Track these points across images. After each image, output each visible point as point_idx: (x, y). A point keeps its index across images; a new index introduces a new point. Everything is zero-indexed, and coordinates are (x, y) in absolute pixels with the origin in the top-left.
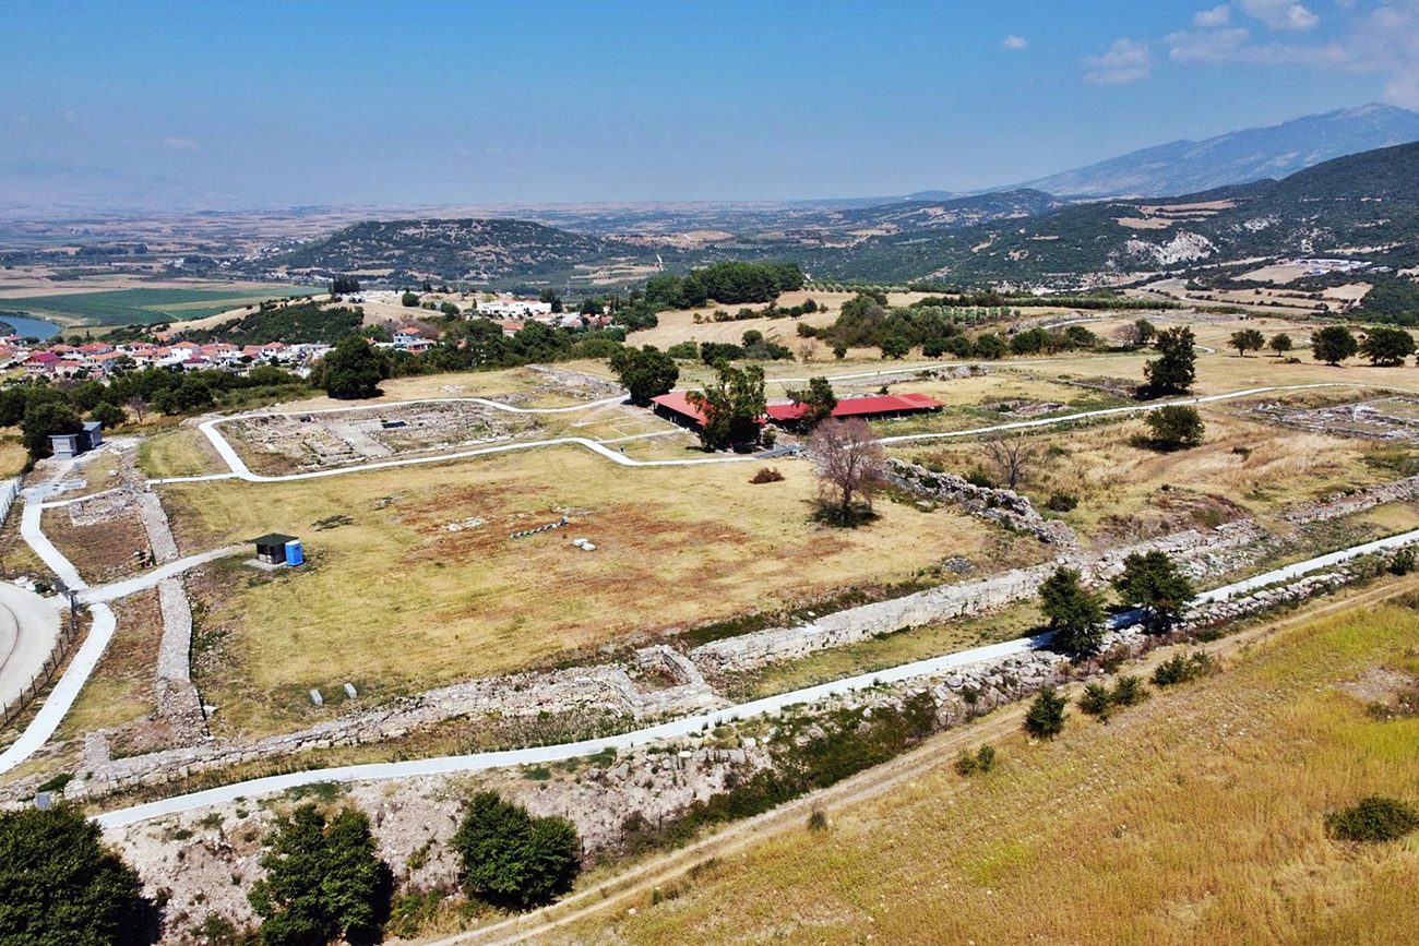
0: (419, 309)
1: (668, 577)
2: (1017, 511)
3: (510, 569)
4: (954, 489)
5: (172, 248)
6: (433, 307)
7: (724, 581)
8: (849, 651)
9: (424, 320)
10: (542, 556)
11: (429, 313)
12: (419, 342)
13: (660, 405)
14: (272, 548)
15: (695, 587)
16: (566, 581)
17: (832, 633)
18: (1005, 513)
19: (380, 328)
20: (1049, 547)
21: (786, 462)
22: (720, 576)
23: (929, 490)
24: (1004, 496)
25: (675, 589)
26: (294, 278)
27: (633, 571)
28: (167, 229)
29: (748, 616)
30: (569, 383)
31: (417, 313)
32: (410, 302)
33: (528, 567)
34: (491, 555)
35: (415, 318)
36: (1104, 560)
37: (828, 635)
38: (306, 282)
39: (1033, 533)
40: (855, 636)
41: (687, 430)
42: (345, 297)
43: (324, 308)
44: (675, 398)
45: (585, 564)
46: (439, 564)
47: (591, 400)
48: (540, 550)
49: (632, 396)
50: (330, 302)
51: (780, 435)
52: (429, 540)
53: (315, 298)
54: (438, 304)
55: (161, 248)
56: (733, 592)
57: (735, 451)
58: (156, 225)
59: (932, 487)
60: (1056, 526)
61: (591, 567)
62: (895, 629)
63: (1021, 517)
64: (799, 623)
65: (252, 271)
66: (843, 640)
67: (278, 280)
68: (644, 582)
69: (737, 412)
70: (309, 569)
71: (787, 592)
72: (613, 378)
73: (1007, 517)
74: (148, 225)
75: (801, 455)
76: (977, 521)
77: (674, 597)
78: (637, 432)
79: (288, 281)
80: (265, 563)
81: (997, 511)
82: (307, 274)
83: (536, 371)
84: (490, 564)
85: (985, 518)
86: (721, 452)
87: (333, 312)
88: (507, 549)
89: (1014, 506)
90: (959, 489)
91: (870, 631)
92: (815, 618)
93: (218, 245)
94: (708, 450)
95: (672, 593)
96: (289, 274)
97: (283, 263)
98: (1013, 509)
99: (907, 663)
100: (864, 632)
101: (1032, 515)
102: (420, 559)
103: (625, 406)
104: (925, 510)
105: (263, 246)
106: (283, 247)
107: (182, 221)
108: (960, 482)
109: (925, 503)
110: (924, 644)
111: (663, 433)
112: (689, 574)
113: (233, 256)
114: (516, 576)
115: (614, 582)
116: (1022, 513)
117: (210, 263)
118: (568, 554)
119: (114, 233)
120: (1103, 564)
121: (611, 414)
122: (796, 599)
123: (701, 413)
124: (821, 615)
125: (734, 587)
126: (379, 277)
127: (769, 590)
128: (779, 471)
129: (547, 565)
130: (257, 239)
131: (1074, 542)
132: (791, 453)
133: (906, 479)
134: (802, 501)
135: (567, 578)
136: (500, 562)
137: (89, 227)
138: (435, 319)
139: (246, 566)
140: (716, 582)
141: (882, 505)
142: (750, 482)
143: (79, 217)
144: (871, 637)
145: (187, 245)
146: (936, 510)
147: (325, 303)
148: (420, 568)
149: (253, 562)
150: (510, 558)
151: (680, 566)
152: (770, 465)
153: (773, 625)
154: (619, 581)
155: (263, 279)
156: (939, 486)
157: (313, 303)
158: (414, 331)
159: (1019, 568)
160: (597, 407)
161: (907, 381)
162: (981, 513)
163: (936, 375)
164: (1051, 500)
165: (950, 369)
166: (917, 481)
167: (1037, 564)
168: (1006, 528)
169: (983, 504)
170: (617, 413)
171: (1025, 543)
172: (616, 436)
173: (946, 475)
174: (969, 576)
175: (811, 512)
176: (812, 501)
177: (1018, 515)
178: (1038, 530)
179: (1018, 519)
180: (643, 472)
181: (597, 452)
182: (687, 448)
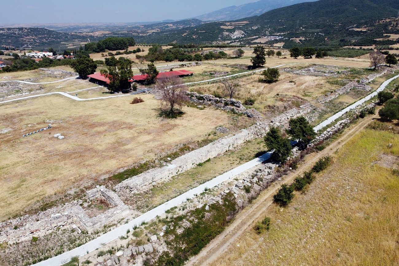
0: (4, 56)
1: (100, 148)
3: (21, 152)
4: (210, 100)
6: (9, 55)
7: (126, 147)
9: (6, 59)
10: (38, 144)
11: (8, 57)
12: (4, 66)
13: (91, 78)
15: (114, 152)
16: (50, 155)
17: (180, 167)
18: (232, 107)
20: (252, 119)
21: (143, 95)
22: (124, 145)
23: (200, 101)
24: (231, 101)
25: (104, 154)
27: (83, 147)
29: (140, 164)
30: (55, 73)
32: (1, 53)
33: (31, 150)
34: (12, 146)
35: (3, 59)
36: (272, 122)
37: (178, 168)
39: (244, 114)
40: (189, 166)
41: (102, 87)
44: (97, 75)
45: (59, 146)
47: (64, 78)
48: (37, 141)
49: (80, 76)
51: (138, 86)
54: (11, 54)
56: (132, 152)
57: (122, 92)
59: (202, 100)
60: (252, 111)
61: (63, 147)
62: (205, 161)
63: (238, 109)
64: (164, 164)
66: (185, 169)
68: (88, 152)
69: (122, 76)
71: (156, 149)
72: (72, 70)
73: (233, 109)
75: (148, 92)
76: (222, 112)
77: (104, 158)
78: (83, 88)
81: (229, 107)
83: (43, 70)
84: (11, 151)
85: (224, 110)
86: (117, 93)
88: (21, 142)
89: (235, 104)
90: (212, 100)
91: (196, 163)
92: (171, 161)
94: (111, 93)
95: (103, 156)
98: (235, 105)
99: (215, 177)
100: (193, 164)
101: (242, 107)
103: (77, 80)
104: (201, 109)
108: (212, 97)
109: (200, 106)
110: (219, 166)
111: (93, 88)
112: (110, 146)
114: (24, 155)
115: (74, 153)
116: (239, 107)
118: (51, 141)
120: (272, 124)
121: (72, 82)
122: (161, 152)
123: (107, 78)
124: (173, 158)
125: (131, 150)
127: (147, 149)
128: (141, 98)
129: (40, 148)
131: (260, 116)
132: (144, 92)
133: (191, 98)
134: (152, 109)
136: (16, 149)
138: (11, 59)
140: (122, 148)
141: (185, 109)
142: (130, 103)
144: (196, 166)
146: (205, 109)
150: (22, 146)
151: (105, 142)
152: (138, 97)
153: (153, 167)
154: (76, 153)
156: (204, 99)
159: (244, 128)
160: (66, 80)
161: (177, 68)
162: (222, 108)
163: (186, 65)
164: (246, 101)
165: (190, 64)
166: (196, 98)
167: (250, 126)
168: (234, 113)
169: (223, 105)
170: (74, 82)
171: (243, 118)
172: (74, 90)
173: (206, 95)
174: (227, 134)
175: (157, 113)
176: (157, 109)
177: (237, 108)
178: (246, 113)
179: (237, 109)
180: (85, 103)
181: (66, 97)
182: (103, 93)
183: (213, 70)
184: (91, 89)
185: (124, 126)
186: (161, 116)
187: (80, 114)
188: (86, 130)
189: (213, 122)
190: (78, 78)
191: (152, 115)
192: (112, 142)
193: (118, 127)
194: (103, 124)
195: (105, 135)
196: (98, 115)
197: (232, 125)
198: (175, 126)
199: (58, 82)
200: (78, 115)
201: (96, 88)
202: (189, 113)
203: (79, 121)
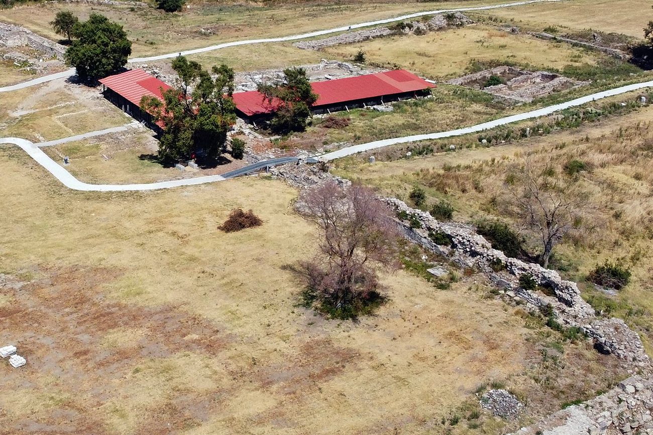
2: (561, 299)
4: (474, 254)
18: (547, 300)
20: (610, 360)
23: (441, 248)
24: (544, 278)
39: (586, 335)
41: (142, 126)
57: (198, 166)
59: (446, 244)
60: (616, 329)
63: (567, 309)
73: (549, 307)
76: (510, 311)
81: (535, 296)
85: (518, 303)
89: (557, 292)
90: (481, 254)
98: (555, 295)
104: (441, 285)
108: (483, 246)
109: (439, 272)
116: (569, 304)
132: (266, 169)
133: (411, 229)
134: (284, 268)
142: (219, 228)
146: (454, 285)
156: (454, 246)
159: (577, 403)
160: (38, 87)
162: (511, 294)
164: (597, 272)
166: (426, 234)
167: (599, 393)
168: (549, 324)
169: (514, 283)
170: (64, 97)
171: (580, 356)
172: (60, 135)
173: (464, 234)
174: (516, 422)
175: (298, 290)
176: (297, 267)
177: (564, 307)
178: (593, 334)
179: (563, 312)
180: (91, 205)
181: (37, 164)
182: (142, 157)
184: (110, 135)
185: (195, 336)
186: (307, 305)
187: (73, 258)
188: (85, 338)
189: (473, 359)
190: (72, 80)
191: (282, 294)
192: (154, 405)
193: (177, 338)
194: (135, 317)
195: (137, 371)
196: (123, 270)
197: (537, 380)
198: (348, 357)
199: (15, 92)
200: (65, 263)
201: (124, 133)
202: (398, 302)
203: (68, 292)
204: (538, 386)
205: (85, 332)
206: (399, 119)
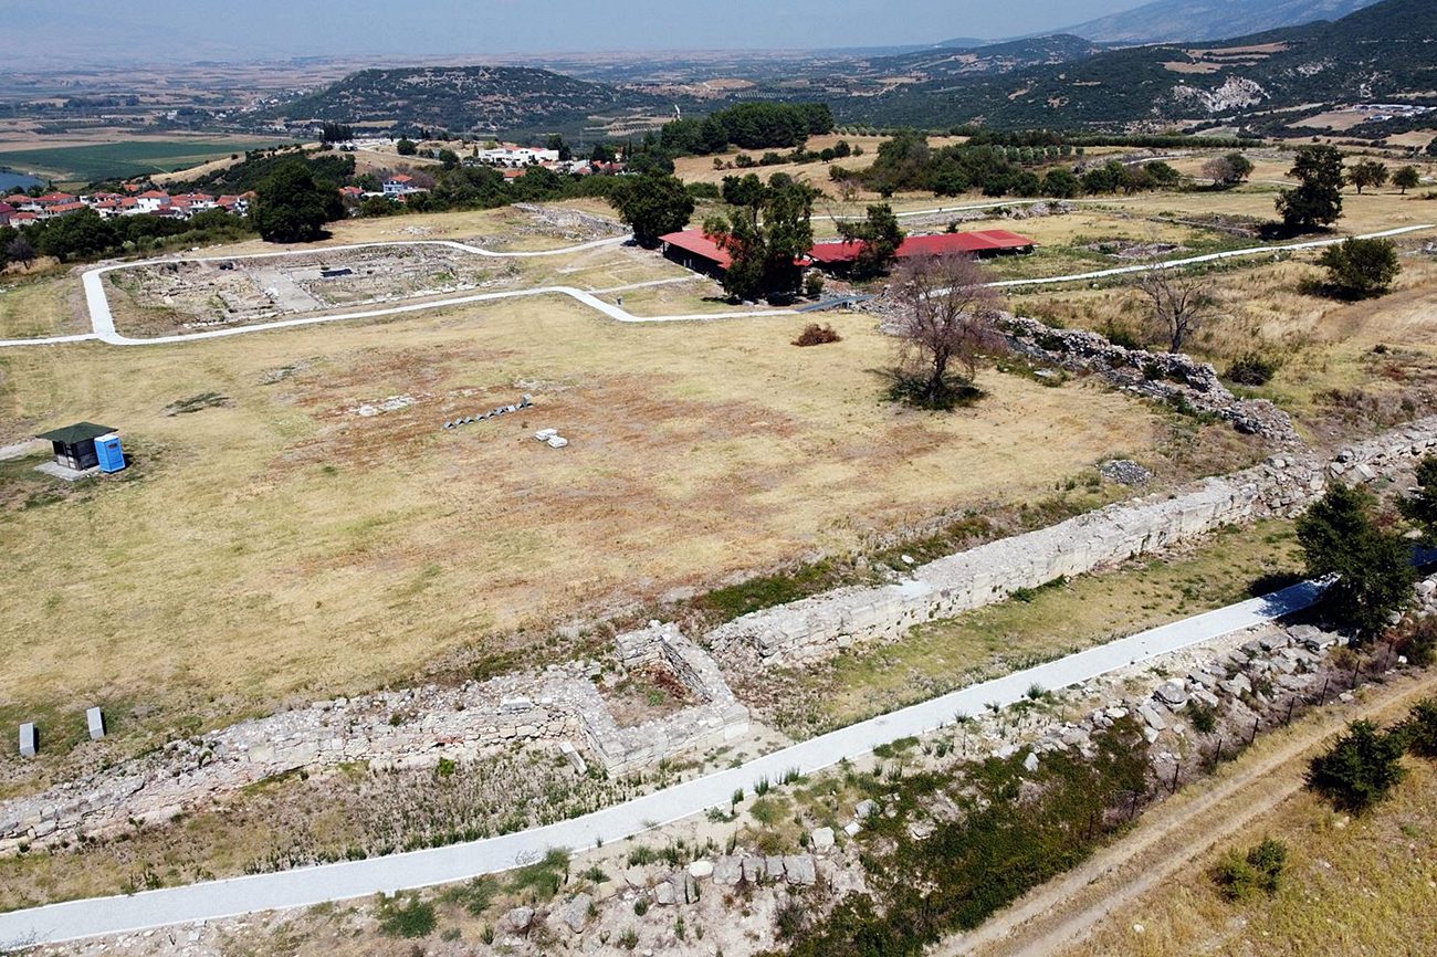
0: (416, 158)
1: (675, 491)
2: (1194, 385)
3: (434, 477)
4: (1089, 353)
5: (165, 99)
6: (431, 155)
7: (762, 499)
8: (972, 625)
9: (420, 169)
10: (487, 456)
11: (425, 162)
12: (411, 190)
13: (672, 246)
14: (74, 446)
15: (718, 509)
16: (518, 498)
17: (945, 594)
18: (1176, 388)
19: (372, 178)
20: (1255, 440)
21: (839, 317)
22: (756, 489)
23: (1050, 353)
24: (1174, 363)
25: (685, 512)
26: (293, 130)
27: (621, 482)
28: (162, 81)
29: (805, 563)
30: (561, 222)
31: (413, 161)
32: (406, 149)
33: (463, 474)
34: (411, 455)
35: (411, 167)
36: (1340, 460)
37: (938, 598)
38: (305, 134)
39: (1224, 419)
40: (980, 596)
41: (705, 278)
42: (337, 145)
43: (312, 157)
44: (691, 236)
45: (550, 469)
46: (329, 470)
48: (485, 446)
49: (635, 236)
50: (319, 150)
51: (828, 282)
52: (326, 429)
53: (305, 147)
54: (436, 152)
55: (153, 100)
56: (779, 519)
57: (770, 303)
58: (150, 76)
59: (1056, 350)
60: (1256, 407)
61: (559, 474)
62: (1042, 583)
63: (1201, 395)
64: (889, 577)
65: (248, 123)
66: (962, 604)
67: (276, 132)
68: (638, 500)
69: (773, 246)
70: (131, 478)
71: (864, 519)
72: (612, 215)
73: (1180, 394)
74: (141, 76)
75: (858, 307)
76: (1133, 401)
77: (684, 529)
78: (641, 280)
79: (287, 134)
80: (65, 469)
81: (1162, 385)
82: (307, 126)
83: (523, 211)
84: (406, 469)
85: (1142, 395)
86: (751, 303)
87: (322, 160)
88: (437, 446)
89: (1189, 378)
90: (1098, 352)
91: (1005, 587)
92: (913, 566)
93: (213, 96)
94: (732, 302)
95: (684, 522)
96: (287, 126)
97: (281, 114)
98: (1187, 381)
99: (1077, 651)
100: (994, 590)
101: (1218, 391)
102: (302, 461)
103: (627, 248)
104: (1051, 384)
105: (262, 98)
106: (282, 99)
107: (177, 72)
108: (1100, 342)
109: (1048, 373)
110: (1095, 612)
111: (673, 280)
112: (708, 486)
113: (229, 108)
114: (442, 489)
115: (591, 500)
116: (1203, 388)
117: (205, 116)
118: (525, 452)
119: (107, 85)
120: (1338, 467)
121: (608, 259)
122: (880, 532)
123: (724, 251)
124: (924, 559)
125: (779, 510)
126: (382, 129)
127: (834, 516)
128: (833, 329)
129: (492, 471)
130: (254, 90)
131: (1290, 433)
132: (845, 305)
133: (1014, 338)
134: (867, 371)
135: (518, 493)
136: (421, 465)
137: (81, 78)
138: (433, 168)
139: (38, 472)
140: (749, 499)
141: (987, 378)
142: (793, 343)
143: (71, 68)
144: (1006, 597)
145: (182, 96)
146: (1066, 384)
147: (314, 152)
148: (298, 477)
149: (49, 468)
150: (439, 458)
151: (694, 473)
152: (821, 320)
153: (846, 581)
154: (598, 499)
155: (260, 132)
156: (1066, 349)
157: (302, 152)
158: (406, 179)
159: (1217, 475)
160: (592, 249)
161: (976, 220)
162: (1134, 388)
163: (1008, 212)
164: (1235, 368)
165: (1025, 206)
166: (1032, 341)
167: (1242, 468)
168: (1179, 411)
169: (1137, 375)
170: (617, 256)
171: (1217, 434)
172: (614, 285)
173: (1076, 333)
174: (1144, 489)
175: (884, 388)
176: (882, 371)
177: (1197, 392)
178: (1232, 414)
179: (1197, 397)
180: (645, 331)
181: (586, 305)
182: (705, 299)
183: (1114, 233)
184: (670, 285)
185: (764, 423)
186: (895, 400)
187: (624, 369)
188: (638, 426)
189: (1092, 437)
190: (628, 244)
191: (864, 392)
192: (715, 476)
193: (743, 425)
194: (694, 410)
195: (696, 449)
196: (680, 377)
197: (1166, 455)
198: (944, 438)
199: (564, 254)
200: (616, 372)
201: (685, 283)
202: (1001, 397)
203: (618, 393)
204: (1168, 460)
205: (639, 421)
206: (998, 268)
